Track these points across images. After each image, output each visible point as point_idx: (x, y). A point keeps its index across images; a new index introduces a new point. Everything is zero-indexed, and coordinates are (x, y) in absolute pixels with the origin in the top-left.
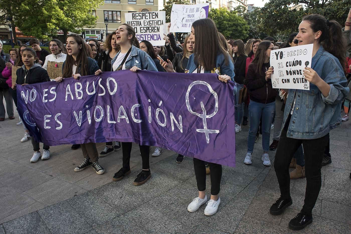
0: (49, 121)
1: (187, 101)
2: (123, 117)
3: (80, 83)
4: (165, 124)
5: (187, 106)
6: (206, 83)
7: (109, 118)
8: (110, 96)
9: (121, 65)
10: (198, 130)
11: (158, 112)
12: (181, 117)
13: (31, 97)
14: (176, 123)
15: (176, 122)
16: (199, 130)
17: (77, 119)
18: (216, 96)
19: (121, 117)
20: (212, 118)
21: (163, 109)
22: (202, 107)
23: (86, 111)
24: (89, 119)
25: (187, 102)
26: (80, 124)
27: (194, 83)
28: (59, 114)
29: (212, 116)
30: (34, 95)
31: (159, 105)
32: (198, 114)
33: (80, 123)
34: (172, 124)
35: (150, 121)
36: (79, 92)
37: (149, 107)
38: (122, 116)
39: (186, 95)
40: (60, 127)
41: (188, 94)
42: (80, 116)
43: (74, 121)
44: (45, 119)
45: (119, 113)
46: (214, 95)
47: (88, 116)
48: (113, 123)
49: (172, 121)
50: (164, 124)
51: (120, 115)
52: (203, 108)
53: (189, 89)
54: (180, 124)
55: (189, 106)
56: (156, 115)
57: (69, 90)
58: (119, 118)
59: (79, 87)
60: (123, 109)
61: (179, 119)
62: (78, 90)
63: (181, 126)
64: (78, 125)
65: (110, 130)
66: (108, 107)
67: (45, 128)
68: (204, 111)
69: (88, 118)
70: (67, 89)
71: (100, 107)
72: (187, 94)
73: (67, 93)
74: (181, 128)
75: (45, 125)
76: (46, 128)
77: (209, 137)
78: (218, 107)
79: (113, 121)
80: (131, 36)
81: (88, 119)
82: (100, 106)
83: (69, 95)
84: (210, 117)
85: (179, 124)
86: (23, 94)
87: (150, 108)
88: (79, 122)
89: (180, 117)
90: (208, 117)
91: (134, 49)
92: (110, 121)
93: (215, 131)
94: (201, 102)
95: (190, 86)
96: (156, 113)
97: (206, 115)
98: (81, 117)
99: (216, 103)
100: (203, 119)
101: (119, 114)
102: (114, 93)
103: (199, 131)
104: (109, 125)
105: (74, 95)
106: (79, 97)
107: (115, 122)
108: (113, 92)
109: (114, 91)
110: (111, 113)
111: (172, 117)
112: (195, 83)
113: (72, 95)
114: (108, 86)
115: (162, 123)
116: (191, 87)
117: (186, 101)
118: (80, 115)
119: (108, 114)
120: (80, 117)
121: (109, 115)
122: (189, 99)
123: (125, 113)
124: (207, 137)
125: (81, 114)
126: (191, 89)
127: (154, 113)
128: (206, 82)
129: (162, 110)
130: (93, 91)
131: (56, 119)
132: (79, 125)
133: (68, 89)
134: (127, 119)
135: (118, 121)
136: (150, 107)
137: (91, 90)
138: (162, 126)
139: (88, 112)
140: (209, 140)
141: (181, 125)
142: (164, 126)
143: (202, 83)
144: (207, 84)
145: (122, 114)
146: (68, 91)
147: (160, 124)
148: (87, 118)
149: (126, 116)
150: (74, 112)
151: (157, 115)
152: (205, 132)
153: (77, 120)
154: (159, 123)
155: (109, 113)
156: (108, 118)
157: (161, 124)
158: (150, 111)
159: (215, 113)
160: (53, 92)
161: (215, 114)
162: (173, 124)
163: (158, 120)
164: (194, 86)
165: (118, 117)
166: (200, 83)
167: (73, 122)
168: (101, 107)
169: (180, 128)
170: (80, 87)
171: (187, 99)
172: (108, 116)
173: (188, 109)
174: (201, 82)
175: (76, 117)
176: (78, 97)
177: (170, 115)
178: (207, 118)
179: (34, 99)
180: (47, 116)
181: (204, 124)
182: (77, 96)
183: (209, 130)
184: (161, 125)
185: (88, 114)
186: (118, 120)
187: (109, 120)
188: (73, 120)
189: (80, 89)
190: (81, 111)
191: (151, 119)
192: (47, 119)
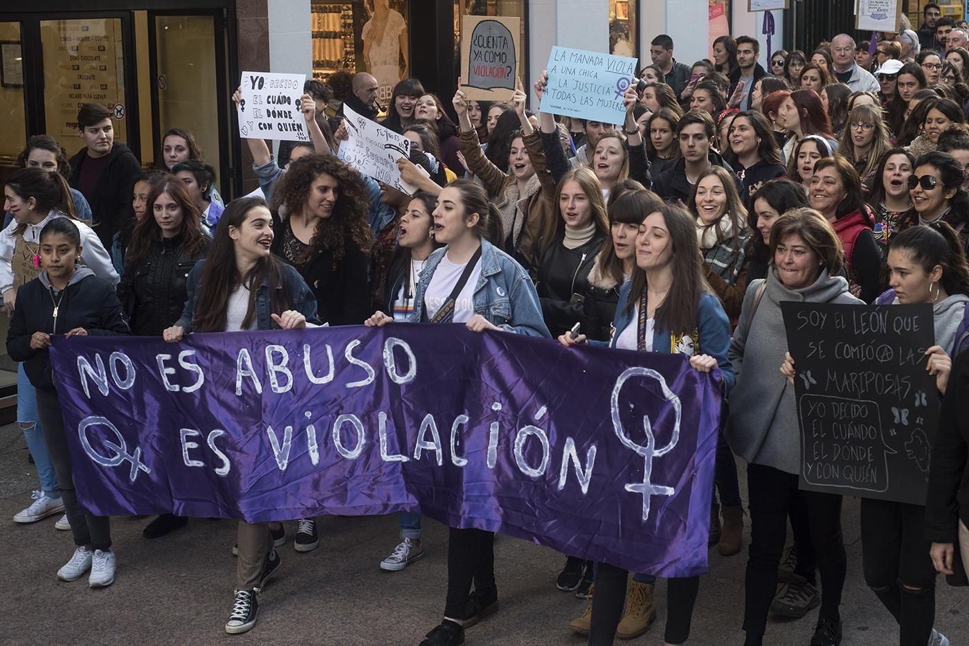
0: (194, 445)
1: (615, 410)
2: (431, 446)
3: (282, 348)
4: (541, 470)
5: (614, 423)
6: (657, 373)
7: (385, 447)
8: (395, 387)
9: (452, 300)
10: (630, 488)
11: (524, 438)
12: (595, 450)
13: (116, 377)
14: (575, 465)
15: (577, 464)
16: (632, 485)
17: (277, 450)
18: (678, 406)
19: (426, 445)
20: (664, 456)
21: (546, 429)
22: (645, 428)
23: (305, 429)
24: (314, 451)
25: (615, 412)
26: (286, 465)
27: (630, 372)
28: (218, 431)
29: (664, 452)
30: (126, 370)
31: (536, 418)
32: (636, 445)
33: (286, 462)
34: (562, 470)
35: (490, 464)
36: (280, 372)
37: (492, 424)
38: (428, 443)
39: (613, 397)
40: (225, 468)
41: (617, 396)
42: (287, 441)
43: (268, 454)
44: (183, 439)
45: (422, 433)
46: (673, 402)
47: (309, 441)
48: (399, 459)
49: (565, 462)
50: (537, 469)
51: (422, 440)
52: (648, 431)
53: (619, 384)
54: (586, 471)
55: (618, 424)
56: (516, 446)
57: (249, 364)
58: (418, 448)
59: (278, 358)
60: (432, 424)
61: (588, 455)
62: (278, 368)
63: (588, 475)
64: (278, 468)
65: (390, 480)
66: (382, 417)
67: (188, 463)
68: (651, 439)
69: (310, 448)
70: (239, 363)
71: (353, 419)
72: (615, 394)
73: (240, 373)
74: (587, 481)
75: (186, 454)
76: (190, 465)
77: (651, 503)
78: (679, 431)
79: (398, 454)
80: (475, 218)
81: (311, 452)
82: (354, 416)
83: (247, 380)
84: (660, 455)
85: (584, 468)
86: (86, 366)
87: (494, 427)
88: (282, 457)
89: (592, 451)
90: (657, 453)
91: (487, 253)
92: (388, 454)
93: (665, 490)
94: (645, 417)
95: (621, 379)
96: (517, 441)
97: (653, 449)
98: (288, 444)
99: (677, 419)
100: (646, 459)
101: (421, 437)
102: (410, 380)
103: (633, 488)
104: (387, 467)
105: (264, 380)
106: (280, 386)
107: (405, 459)
108: (405, 376)
109: (408, 375)
110: (391, 434)
111: (570, 450)
112: (632, 370)
113: (257, 380)
114: (388, 360)
115: (532, 467)
116: (624, 380)
117: (613, 410)
118: (285, 437)
119: (383, 438)
120: (284, 444)
121: (385, 438)
122: (619, 407)
123: (436, 435)
124: (644, 505)
125: (288, 436)
126: (624, 384)
127: (508, 440)
128: (657, 371)
129: (542, 432)
130: (325, 373)
131: (211, 443)
132: (280, 468)
133: (244, 362)
134: (439, 454)
135: (415, 457)
136: (497, 423)
137: (320, 370)
138: (532, 475)
139: (311, 431)
140: (649, 512)
141: (589, 471)
142: (537, 475)
143: (649, 374)
144: (659, 377)
145: (429, 437)
146: (245, 368)
147: (526, 470)
148: (307, 448)
149: (437, 445)
150: (270, 430)
151: (518, 444)
152: (643, 491)
153: (276, 453)
154: (521, 469)
155: (385, 434)
156: (384, 449)
157: (529, 469)
158: (495, 435)
159: (672, 445)
160: (191, 365)
161: (672, 447)
162: (565, 472)
163: (519, 459)
164: (632, 378)
165: (417, 444)
166: (644, 373)
167: (264, 456)
168: (356, 418)
169: (582, 480)
170: (282, 358)
171: (614, 406)
172: (383, 441)
173: (616, 430)
174: (647, 372)
175: (275, 443)
176: (276, 386)
177: (566, 445)
178: (654, 458)
179: (131, 382)
180: (188, 432)
181: (646, 472)
182: (274, 383)
183: (653, 486)
184: (526, 473)
185: (309, 436)
186: (415, 454)
187: (385, 454)
188: (264, 453)
189: (281, 364)
190: (291, 427)
191: (494, 456)
192: (189, 439)
